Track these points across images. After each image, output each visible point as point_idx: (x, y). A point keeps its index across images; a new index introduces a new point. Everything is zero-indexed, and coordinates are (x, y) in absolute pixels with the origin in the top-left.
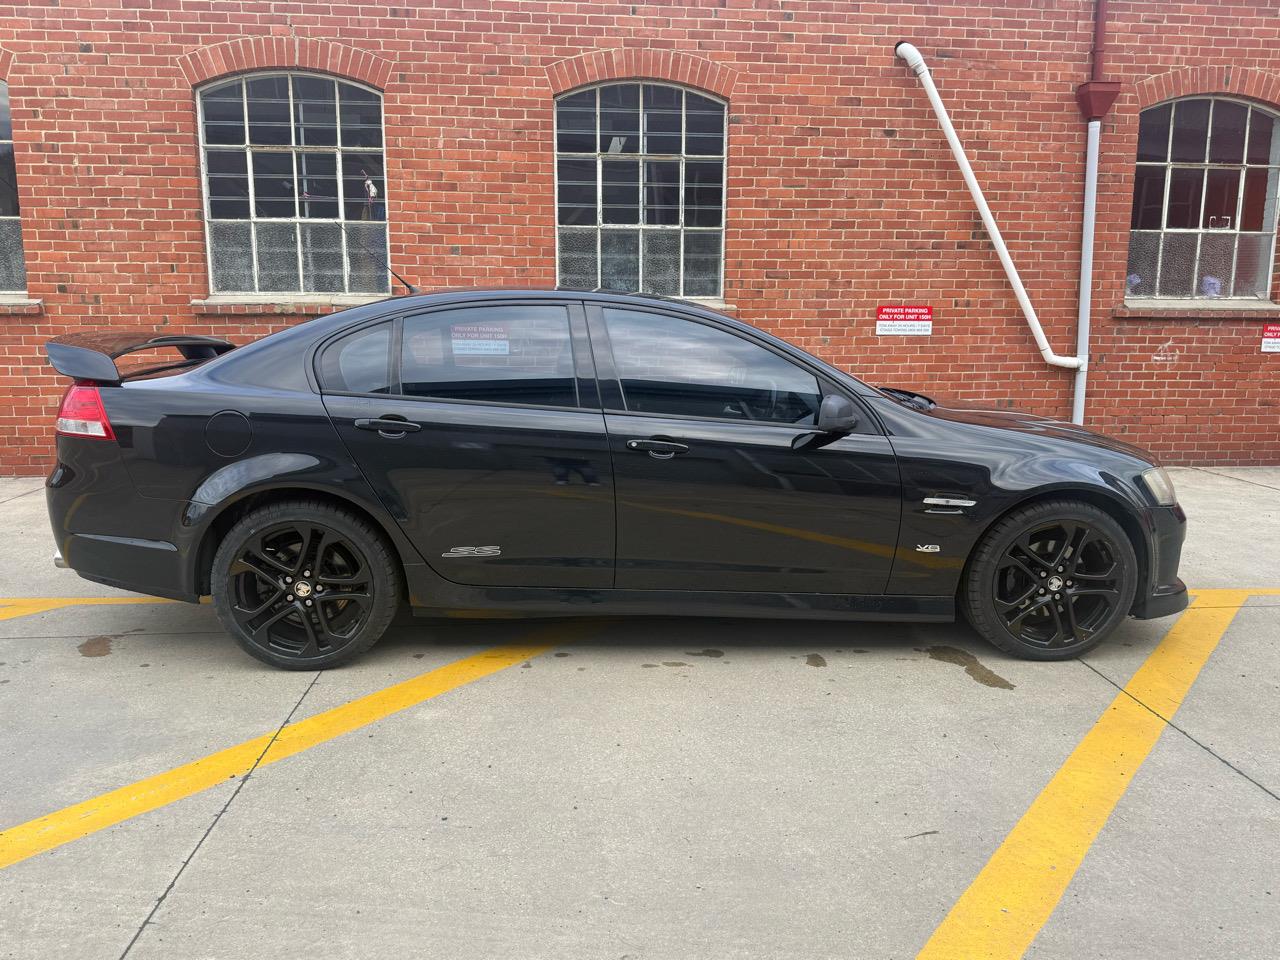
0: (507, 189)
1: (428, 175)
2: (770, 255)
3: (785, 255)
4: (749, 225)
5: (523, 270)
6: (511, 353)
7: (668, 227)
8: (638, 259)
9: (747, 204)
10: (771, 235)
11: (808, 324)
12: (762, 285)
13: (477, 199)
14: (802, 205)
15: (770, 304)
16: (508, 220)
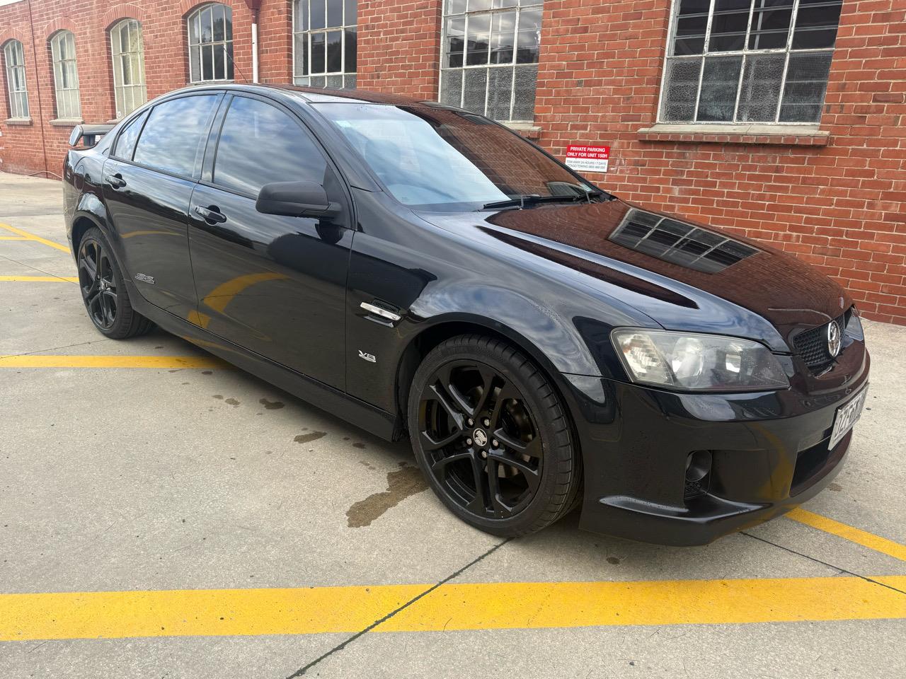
0: (625, 27)
1: (569, 22)
3: (902, 75)
5: (628, 99)
6: (608, 171)
7: (773, 51)
8: (737, 85)
9: (865, 19)
12: (866, 110)
13: (602, 37)
15: (873, 131)
16: (622, 54)
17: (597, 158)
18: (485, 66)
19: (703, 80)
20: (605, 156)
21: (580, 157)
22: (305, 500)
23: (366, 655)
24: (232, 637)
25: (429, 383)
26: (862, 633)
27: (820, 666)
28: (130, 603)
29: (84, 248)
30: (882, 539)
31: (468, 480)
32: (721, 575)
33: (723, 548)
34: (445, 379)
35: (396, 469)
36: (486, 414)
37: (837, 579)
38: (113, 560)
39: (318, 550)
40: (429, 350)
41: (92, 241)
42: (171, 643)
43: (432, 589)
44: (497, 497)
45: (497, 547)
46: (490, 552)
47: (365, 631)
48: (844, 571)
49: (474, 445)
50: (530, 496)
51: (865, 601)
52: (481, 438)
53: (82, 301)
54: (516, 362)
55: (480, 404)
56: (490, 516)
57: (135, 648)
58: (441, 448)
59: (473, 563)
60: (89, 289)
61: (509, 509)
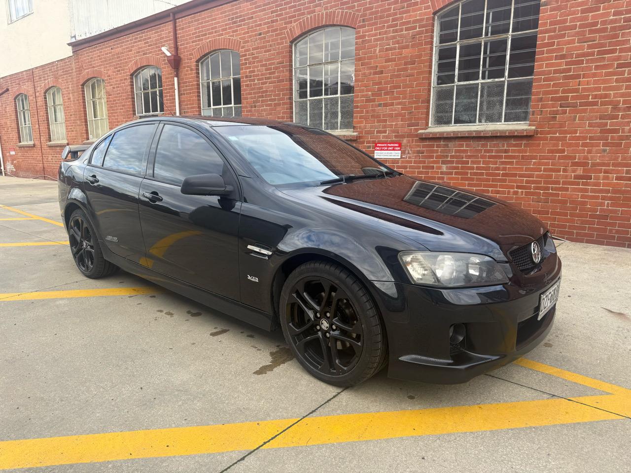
0: (406, 69)
1: (371, 68)
2: (564, 92)
3: (577, 91)
4: (549, 72)
5: (411, 113)
6: (401, 157)
7: (497, 80)
8: (477, 101)
9: (550, 58)
10: (565, 78)
11: (591, 138)
12: (557, 112)
13: (392, 77)
14: (593, 54)
15: (562, 125)
16: (405, 86)
17: (394, 150)
18: (321, 97)
19: (456, 100)
20: (399, 148)
21: (383, 150)
22: (217, 371)
23: (258, 463)
24: (174, 457)
25: (291, 292)
26: (565, 432)
27: (539, 453)
28: (110, 440)
29: (72, 222)
30: (577, 375)
31: (318, 352)
32: (478, 402)
33: (480, 386)
34: (301, 288)
35: (274, 350)
36: (327, 309)
37: (549, 400)
38: (98, 415)
39: (227, 402)
40: (291, 272)
41: (78, 218)
42: (137, 462)
43: (299, 421)
44: (337, 361)
45: (339, 393)
46: (334, 397)
47: (257, 448)
48: (554, 395)
49: (321, 329)
50: (357, 359)
51: (567, 413)
52: (325, 325)
53: (72, 256)
54: (343, 276)
55: (323, 304)
56: (333, 374)
57: (114, 467)
58: (302, 333)
59: (325, 403)
60: (76, 247)
61: (345, 368)
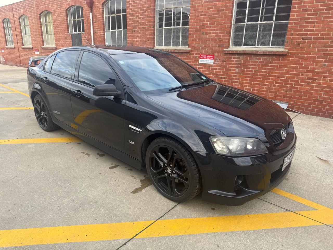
0: (218, 14)
1: (199, 12)
2: (305, 31)
3: (312, 30)
4: (298, 19)
5: (220, 39)
6: (214, 63)
7: (268, 22)
8: (257, 34)
9: (299, 11)
10: (307, 23)
11: (318, 58)
12: (300, 42)
13: (211, 17)
14: (323, 10)
15: (302, 50)
16: (218, 23)
17: (210, 59)
18: (171, 27)
19: (245, 32)
21: (204, 59)
22: (112, 191)
23: (133, 246)
24: (90, 242)
25: (152, 152)
26: (292, 232)
27: (278, 244)
28: (57, 231)
29: (35, 101)
30: (301, 198)
31: (166, 183)
32: (248, 213)
33: (249, 203)
34: (157, 151)
35: (143, 178)
36: (171, 163)
37: (285, 213)
38: (51, 215)
39: (117, 209)
40: (152, 141)
41: (38, 99)
42: (71, 245)
43: (154, 222)
44: (175, 190)
45: (176, 206)
46: (173, 208)
47: (133, 238)
48: (287, 210)
49: (167, 172)
50: (186, 190)
51: (294, 221)
52: (169, 170)
53: (35, 118)
54: (180, 147)
55: (169, 158)
56: (173, 196)
57: (59, 247)
58: (157, 173)
59: (168, 212)
60: (38, 114)
61: (179, 194)
